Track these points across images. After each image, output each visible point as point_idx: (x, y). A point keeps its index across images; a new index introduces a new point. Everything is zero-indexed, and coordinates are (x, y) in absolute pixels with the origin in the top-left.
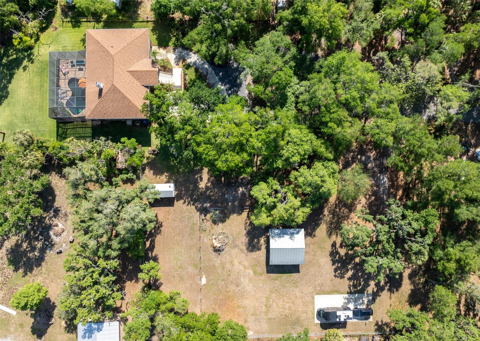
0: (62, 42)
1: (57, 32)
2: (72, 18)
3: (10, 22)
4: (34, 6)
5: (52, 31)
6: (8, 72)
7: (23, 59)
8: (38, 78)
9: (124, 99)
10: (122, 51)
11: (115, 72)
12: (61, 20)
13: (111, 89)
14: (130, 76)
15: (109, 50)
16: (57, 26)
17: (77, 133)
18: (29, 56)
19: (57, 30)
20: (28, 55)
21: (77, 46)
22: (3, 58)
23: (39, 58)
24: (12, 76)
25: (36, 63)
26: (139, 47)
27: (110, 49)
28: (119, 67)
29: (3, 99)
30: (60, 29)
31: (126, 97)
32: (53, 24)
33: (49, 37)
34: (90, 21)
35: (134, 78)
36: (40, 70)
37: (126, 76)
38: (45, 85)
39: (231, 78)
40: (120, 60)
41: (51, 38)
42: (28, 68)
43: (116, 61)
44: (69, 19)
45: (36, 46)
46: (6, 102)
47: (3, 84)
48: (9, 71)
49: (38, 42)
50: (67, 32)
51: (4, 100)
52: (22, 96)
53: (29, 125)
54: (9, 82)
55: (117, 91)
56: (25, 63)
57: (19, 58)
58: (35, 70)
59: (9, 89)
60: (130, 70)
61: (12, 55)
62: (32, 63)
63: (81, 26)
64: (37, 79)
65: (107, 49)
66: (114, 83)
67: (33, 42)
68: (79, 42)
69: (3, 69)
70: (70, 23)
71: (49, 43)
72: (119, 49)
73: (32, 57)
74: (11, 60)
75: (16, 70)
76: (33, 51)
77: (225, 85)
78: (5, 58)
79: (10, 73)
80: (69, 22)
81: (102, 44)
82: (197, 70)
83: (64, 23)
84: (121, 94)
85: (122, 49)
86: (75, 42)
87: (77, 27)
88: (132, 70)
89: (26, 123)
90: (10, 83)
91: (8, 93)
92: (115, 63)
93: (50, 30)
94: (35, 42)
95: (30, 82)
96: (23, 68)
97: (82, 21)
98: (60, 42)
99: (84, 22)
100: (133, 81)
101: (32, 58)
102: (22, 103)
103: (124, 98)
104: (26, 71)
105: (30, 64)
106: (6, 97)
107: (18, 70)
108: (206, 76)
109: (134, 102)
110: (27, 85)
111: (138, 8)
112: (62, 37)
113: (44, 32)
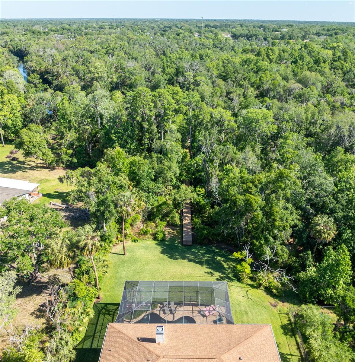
1: (269, 307)
5: (270, 301)
7: (223, 273)
12: (289, 312)
16: (279, 307)
19: (272, 307)
20: (230, 277)
22: (223, 258)
24: (200, 263)
29: (169, 255)
30: (275, 311)
32: (280, 302)
33: (259, 298)
34: (299, 348)
42: (210, 275)
46: (165, 257)
47: (188, 255)
48: (206, 261)
57: (224, 269)
62: (218, 280)
63: (288, 336)
69: (209, 257)
70: (288, 322)
71: (250, 296)
73: (227, 280)
75: (208, 267)
76: (236, 282)
79: (203, 262)
80: (290, 320)
83: (286, 316)
87: (285, 332)
89: (134, 273)
90: (190, 261)
91: (177, 259)
95: (190, 277)
97: (296, 338)
98: (253, 309)
99: (296, 341)
101: (224, 280)
104: (206, 274)
105: (216, 278)
106: (171, 258)
110: (186, 274)
112: (262, 312)
113: (265, 293)
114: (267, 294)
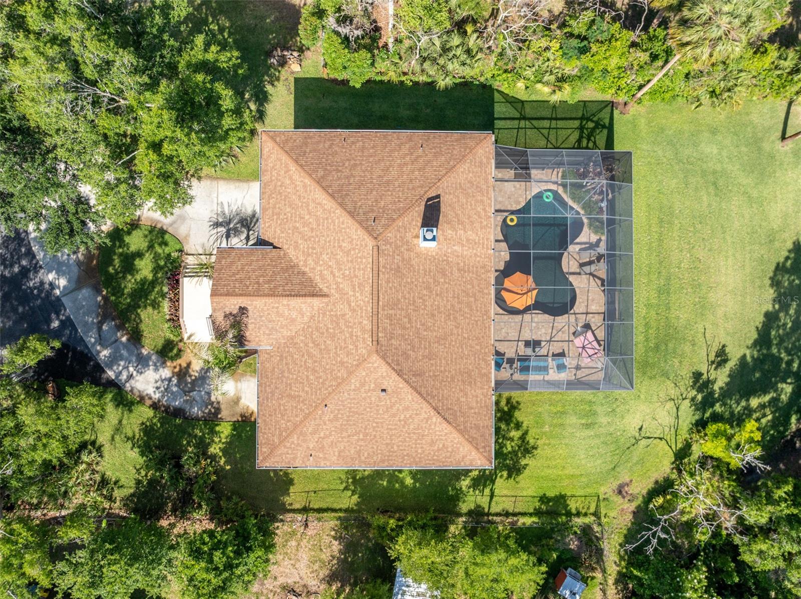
0: (597, 441)
1: (615, 478)
2: (566, 528)
3: (770, 500)
4: (689, 566)
5: (634, 484)
6: (774, 350)
7: (726, 393)
8: (678, 318)
9: (340, 191)
10: (343, 373)
11: (368, 289)
12: (604, 520)
13: (383, 222)
14: (318, 279)
15: (394, 376)
16: (618, 499)
17: (545, 132)
18: (708, 402)
19: (615, 485)
20: (712, 405)
21: (547, 428)
22: (791, 398)
23: (673, 392)
24: (763, 340)
25: (686, 373)
26: (289, 396)
27: (392, 381)
28: (354, 311)
29: (789, 263)
30: (607, 489)
31: (332, 196)
32: (633, 506)
33: (641, 461)
34: (507, 514)
35: (304, 273)
36: (671, 345)
37: (329, 277)
38: (653, 294)
39: (20, 309)
40: (351, 336)
41: (635, 459)
42: (712, 357)
43: (363, 330)
44: (579, 521)
45: (684, 434)
46: (782, 251)
47: (792, 312)
48: (773, 355)
49: (680, 446)
50: (584, 479)
51: (787, 258)
52: (730, 261)
53: (704, 166)
54: (771, 318)
55: (362, 217)
56: (721, 379)
57: (741, 397)
58: (687, 348)
59: (771, 293)
60: (316, 302)
61: (762, 406)
62: (697, 375)
63: (536, 502)
64: (681, 315)
65: (402, 384)
66: (371, 243)
67: (695, 447)
68: (539, 443)
69: (789, 363)
70: (574, 511)
71: (643, 442)
72: (354, 382)
73: (699, 397)
74: (765, 392)
75: (749, 359)
76: (697, 417)
77: (42, 283)
78: (784, 398)
79: (769, 347)
80: (578, 514)
81: (425, 405)
82: (136, 337)
83: (592, 510)
84: (350, 206)
85: (343, 380)
86: (553, 442)
87: (549, 500)
88: (309, 300)
89: (715, 172)
90: (767, 315)
91: (775, 283)
92: (367, 324)
93: (641, 487)
94: (688, 446)
95: (703, 308)
96: (725, 361)
97: (531, 515)
98: (604, 443)
99: (524, 514)
100: (310, 262)
101: (700, 390)
102: (728, 238)
103: (338, 195)
104: (715, 348)
105: (703, 369)
106: (780, 269)
107: (744, 356)
108: (105, 318)
109: (308, 181)
110: (712, 297)
111: (343, 562)
112: (599, 462)
113: (661, 479)
114: (657, 482)
